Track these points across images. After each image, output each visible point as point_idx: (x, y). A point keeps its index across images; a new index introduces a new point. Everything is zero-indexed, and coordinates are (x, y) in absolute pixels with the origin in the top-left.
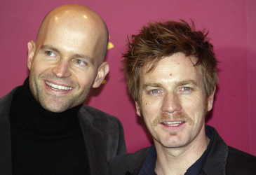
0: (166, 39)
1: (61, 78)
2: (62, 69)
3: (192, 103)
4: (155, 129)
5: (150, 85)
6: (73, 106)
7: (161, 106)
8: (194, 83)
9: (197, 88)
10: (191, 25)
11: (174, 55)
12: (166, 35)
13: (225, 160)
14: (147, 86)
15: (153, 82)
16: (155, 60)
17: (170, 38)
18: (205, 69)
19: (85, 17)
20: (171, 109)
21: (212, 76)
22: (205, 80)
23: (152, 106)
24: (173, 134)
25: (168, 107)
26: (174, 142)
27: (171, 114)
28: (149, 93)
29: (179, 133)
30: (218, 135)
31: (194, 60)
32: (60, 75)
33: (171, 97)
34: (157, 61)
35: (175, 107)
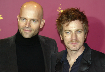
0: (73, 15)
1: (28, 27)
2: (28, 24)
3: (81, 36)
4: (68, 45)
5: (67, 30)
6: (34, 36)
7: (70, 37)
8: (82, 30)
9: (83, 31)
10: (79, 9)
11: (75, 20)
12: (73, 14)
13: (90, 54)
14: (66, 31)
15: (68, 29)
16: (69, 22)
17: (74, 15)
18: (85, 25)
19: (35, 6)
20: (74, 39)
21: (87, 27)
22: (85, 28)
23: (67, 38)
24: (74, 46)
25: (73, 38)
26: (74, 49)
27: (74, 41)
28: (66, 33)
29: (76, 46)
30: (88, 45)
31: (82, 22)
32: (27, 26)
33: (74, 35)
34: (69, 23)
35: (75, 38)
